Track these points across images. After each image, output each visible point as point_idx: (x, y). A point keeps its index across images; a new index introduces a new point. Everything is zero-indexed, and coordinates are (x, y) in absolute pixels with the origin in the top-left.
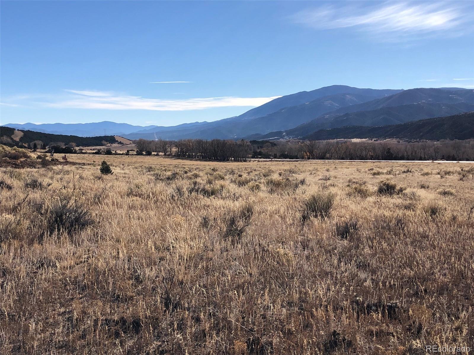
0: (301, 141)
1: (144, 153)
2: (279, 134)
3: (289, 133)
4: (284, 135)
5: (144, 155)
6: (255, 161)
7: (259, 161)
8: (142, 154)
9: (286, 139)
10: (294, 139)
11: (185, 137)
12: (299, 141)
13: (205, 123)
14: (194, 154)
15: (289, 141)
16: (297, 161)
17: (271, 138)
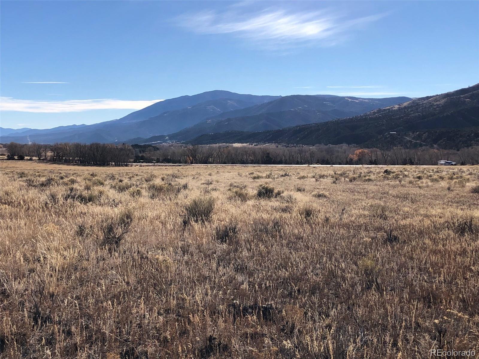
0: (184, 145)
1: (16, 157)
2: (161, 138)
3: (172, 137)
4: (167, 139)
5: (17, 160)
6: (137, 165)
7: (141, 166)
8: (14, 159)
9: (168, 143)
10: (177, 143)
11: (60, 141)
12: (182, 146)
13: (84, 126)
14: (71, 159)
15: (172, 145)
16: (180, 166)
17: (153, 142)
